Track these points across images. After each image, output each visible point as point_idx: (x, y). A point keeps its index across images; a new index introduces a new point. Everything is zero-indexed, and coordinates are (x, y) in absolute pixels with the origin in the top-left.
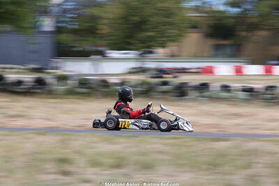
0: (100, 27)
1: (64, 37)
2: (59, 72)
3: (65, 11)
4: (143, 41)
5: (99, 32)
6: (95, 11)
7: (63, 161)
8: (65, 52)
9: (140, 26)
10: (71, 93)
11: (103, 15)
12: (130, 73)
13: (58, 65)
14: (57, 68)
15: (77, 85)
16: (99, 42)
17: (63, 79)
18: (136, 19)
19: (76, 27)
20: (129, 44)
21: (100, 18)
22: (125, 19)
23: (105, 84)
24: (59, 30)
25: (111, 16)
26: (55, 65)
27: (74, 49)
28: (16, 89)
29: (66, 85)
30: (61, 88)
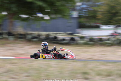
0: (98, 15)
1: (82, 20)
2: (80, 35)
3: (83, 9)
4: (117, 21)
5: (97, 17)
6: (95, 8)
7: (85, 73)
8: (82, 26)
9: (115, 14)
10: (86, 44)
11: (99, 10)
13: (80, 32)
14: (79, 33)
15: (89, 41)
16: (97, 22)
17: (82, 38)
18: (114, 11)
19: (87, 15)
20: (110, 22)
21: (98, 11)
22: (109, 11)
23: (101, 40)
24: (80, 17)
25: (103, 10)
26: (78, 32)
27: (87, 25)
28: (62, 42)
29: (84, 40)
30: (82, 42)
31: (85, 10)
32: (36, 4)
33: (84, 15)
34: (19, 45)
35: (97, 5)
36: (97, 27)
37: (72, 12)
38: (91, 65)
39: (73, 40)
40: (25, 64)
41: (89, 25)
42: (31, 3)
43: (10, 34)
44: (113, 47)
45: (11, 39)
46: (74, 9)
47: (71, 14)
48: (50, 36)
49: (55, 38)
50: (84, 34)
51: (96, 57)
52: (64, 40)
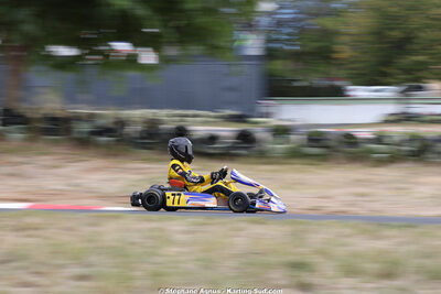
0: (336, 48)
1: (278, 66)
2: (273, 122)
3: (280, 23)
4: (408, 71)
5: (335, 56)
6: (329, 23)
7: (298, 266)
8: (280, 89)
9: (402, 45)
10: (295, 155)
11: (343, 29)
12: (387, 122)
13: (271, 110)
14: (267, 115)
15: (305, 142)
16: (334, 71)
17: (281, 132)
18: (396, 34)
19: (298, 48)
20: (385, 74)
21: (336, 33)
22: (378, 34)
23: (350, 140)
24: (270, 55)
25: (354, 30)
26: (264, 110)
27: (296, 84)
28: (206, 149)
30: (280, 147)
31: (290, 30)
33: (286, 47)
35: (335, 9)
36: (336, 93)
37: (242, 36)
38: (319, 236)
41: (305, 84)
44: (395, 165)
47: (236, 44)
48: (162, 127)
51: (333, 206)
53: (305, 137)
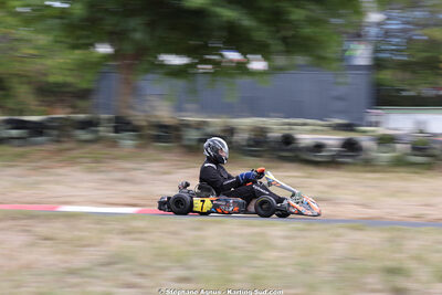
1: (387, 76)
2: (381, 131)
3: (387, 34)
6: (436, 33)
7: (393, 271)
8: (387, 98)
10: (399, 163)
14: (377, 124)
15: (409, 151)
17: (386, 141)
19: (406, 58)
24: (378, 64)
26: (374, 119)
27: (404, 94)
28: (312, 157)
29: (394, 151)
30: (385, 156)
31: (398, 40)
32: (216, 15)
34: (155, 166)
37: (352, 46)
38: (416, 242)
39: (351, 147)
40: (174, 233)
41: (412, 93)
42: (199, 13)
43: (122, 125)
45: (128, 142)
46: (358, 36)
47: (347, 53)
48: (270, 135)
49: (288, 140)
50: (392, 125)
51: (435, 213)
52: (319, 147)
53: (409, 146)
